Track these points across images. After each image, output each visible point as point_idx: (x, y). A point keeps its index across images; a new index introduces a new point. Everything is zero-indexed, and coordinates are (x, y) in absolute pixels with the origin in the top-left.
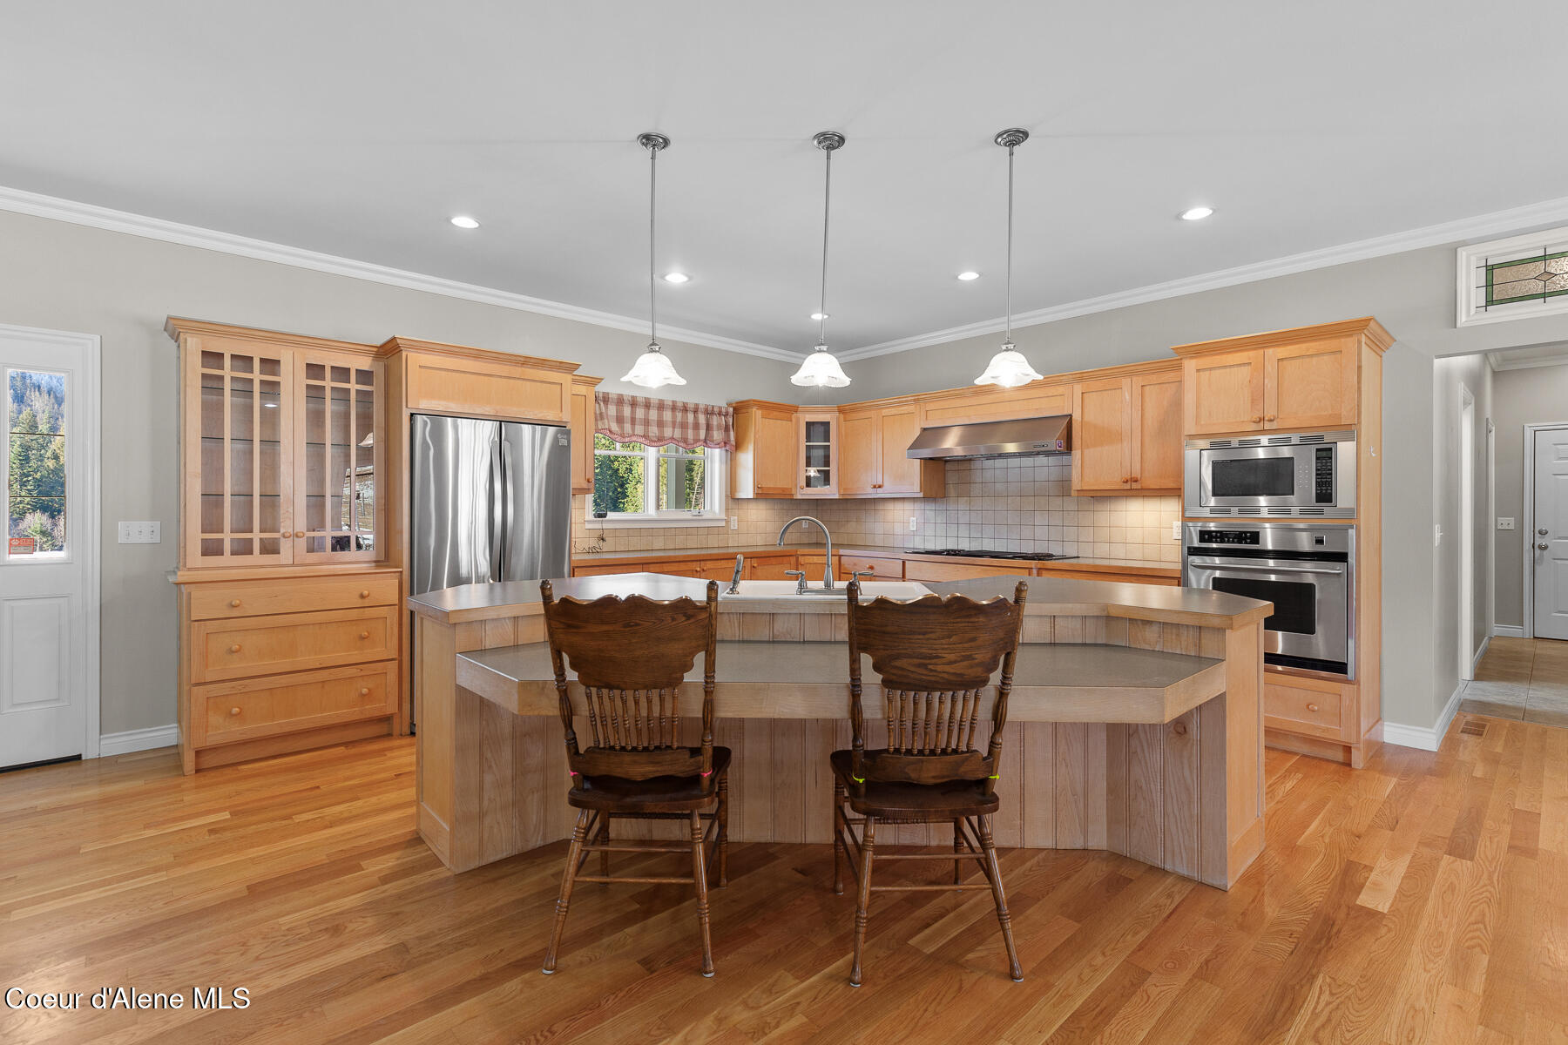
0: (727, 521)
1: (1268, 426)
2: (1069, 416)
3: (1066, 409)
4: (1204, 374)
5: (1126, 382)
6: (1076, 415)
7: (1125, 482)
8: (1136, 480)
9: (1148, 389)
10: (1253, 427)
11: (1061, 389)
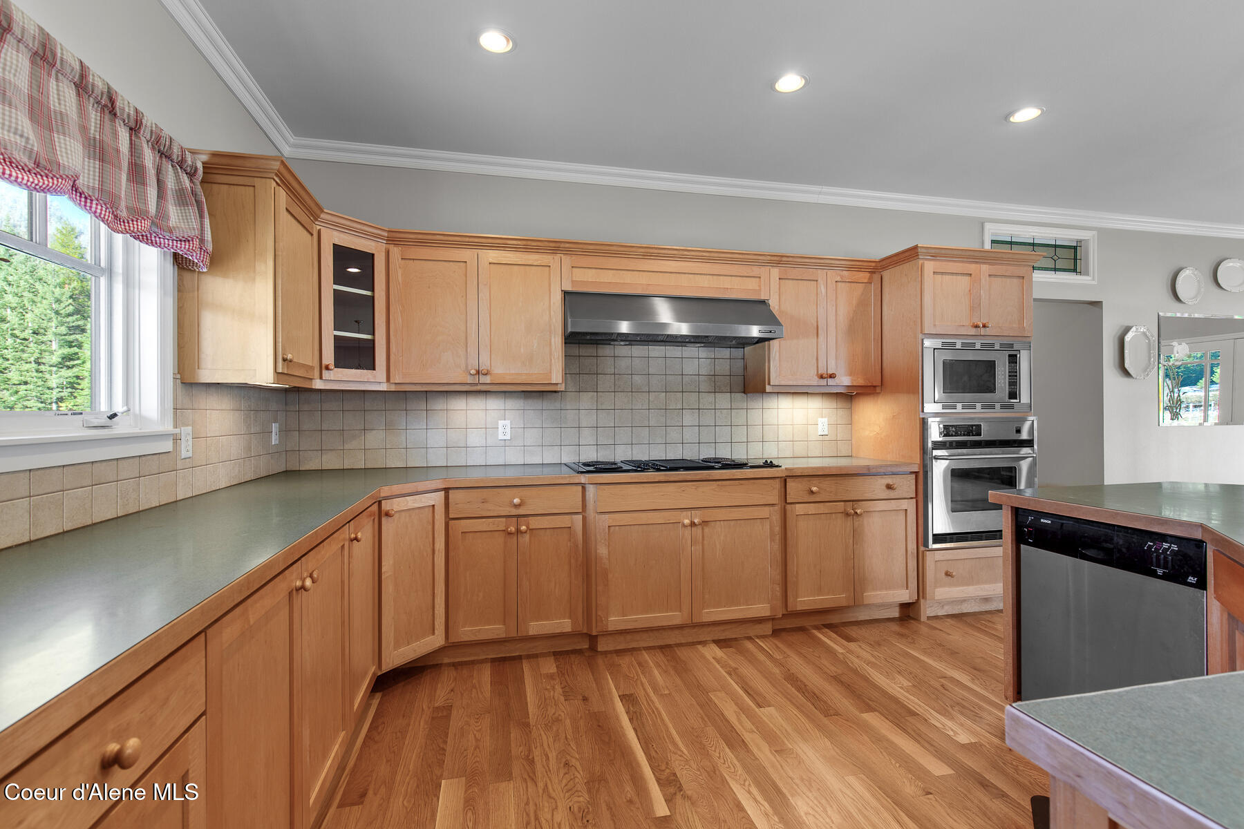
0: (176, 439)
1: (983, 331)
2: (763, 302)
3: (762, 293)
4: (939, 277)
5: (821, 274)
6: (774, 304)
7: (822, 377)
8: (832, 376)
9: (839, 284)
10: (973, 331)
11: (756, 271)
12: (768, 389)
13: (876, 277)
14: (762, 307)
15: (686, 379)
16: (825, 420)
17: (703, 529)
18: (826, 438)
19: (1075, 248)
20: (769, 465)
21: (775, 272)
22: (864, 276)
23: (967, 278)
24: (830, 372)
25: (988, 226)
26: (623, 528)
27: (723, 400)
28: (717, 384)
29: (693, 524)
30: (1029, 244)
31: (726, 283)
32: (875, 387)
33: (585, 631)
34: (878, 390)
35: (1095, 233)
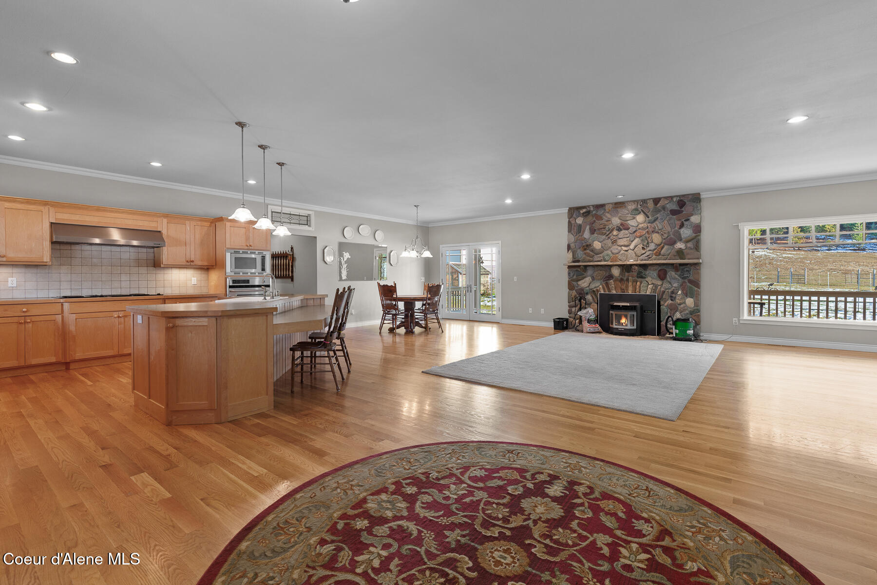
1: (250, 248)
2: (160, 231)
3: (159, 228)
4: (232, 228)
5: (187, 222)
6: (164, 232)
7: (187, 262)
8: (192, 261)
9: (196, 226)
10: (246, 248)
11: (155, 219)
12: (162, 266)
13: (213, 225)
14: (159, 234)
15: (122, 261)
16: (195, 278)
17: (124, 319)
18: (196, 286)
19: (307, 217)
20: (159, 294)
21: (165, 221)
22: (208, 224)
23: (244, 229)
24: (191, 260)
25: (269, 206)
26: (83, 319)
27: (143, 270)
28: (139, 263)
29: (119, 317)
30: (289, 214)
31: (141, 223)
32: (213, 266)
33: (63, 361)
34: (214, 267)
35: (313, 212)
